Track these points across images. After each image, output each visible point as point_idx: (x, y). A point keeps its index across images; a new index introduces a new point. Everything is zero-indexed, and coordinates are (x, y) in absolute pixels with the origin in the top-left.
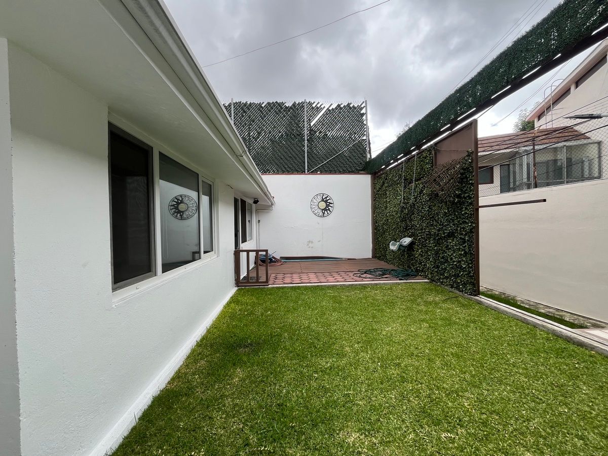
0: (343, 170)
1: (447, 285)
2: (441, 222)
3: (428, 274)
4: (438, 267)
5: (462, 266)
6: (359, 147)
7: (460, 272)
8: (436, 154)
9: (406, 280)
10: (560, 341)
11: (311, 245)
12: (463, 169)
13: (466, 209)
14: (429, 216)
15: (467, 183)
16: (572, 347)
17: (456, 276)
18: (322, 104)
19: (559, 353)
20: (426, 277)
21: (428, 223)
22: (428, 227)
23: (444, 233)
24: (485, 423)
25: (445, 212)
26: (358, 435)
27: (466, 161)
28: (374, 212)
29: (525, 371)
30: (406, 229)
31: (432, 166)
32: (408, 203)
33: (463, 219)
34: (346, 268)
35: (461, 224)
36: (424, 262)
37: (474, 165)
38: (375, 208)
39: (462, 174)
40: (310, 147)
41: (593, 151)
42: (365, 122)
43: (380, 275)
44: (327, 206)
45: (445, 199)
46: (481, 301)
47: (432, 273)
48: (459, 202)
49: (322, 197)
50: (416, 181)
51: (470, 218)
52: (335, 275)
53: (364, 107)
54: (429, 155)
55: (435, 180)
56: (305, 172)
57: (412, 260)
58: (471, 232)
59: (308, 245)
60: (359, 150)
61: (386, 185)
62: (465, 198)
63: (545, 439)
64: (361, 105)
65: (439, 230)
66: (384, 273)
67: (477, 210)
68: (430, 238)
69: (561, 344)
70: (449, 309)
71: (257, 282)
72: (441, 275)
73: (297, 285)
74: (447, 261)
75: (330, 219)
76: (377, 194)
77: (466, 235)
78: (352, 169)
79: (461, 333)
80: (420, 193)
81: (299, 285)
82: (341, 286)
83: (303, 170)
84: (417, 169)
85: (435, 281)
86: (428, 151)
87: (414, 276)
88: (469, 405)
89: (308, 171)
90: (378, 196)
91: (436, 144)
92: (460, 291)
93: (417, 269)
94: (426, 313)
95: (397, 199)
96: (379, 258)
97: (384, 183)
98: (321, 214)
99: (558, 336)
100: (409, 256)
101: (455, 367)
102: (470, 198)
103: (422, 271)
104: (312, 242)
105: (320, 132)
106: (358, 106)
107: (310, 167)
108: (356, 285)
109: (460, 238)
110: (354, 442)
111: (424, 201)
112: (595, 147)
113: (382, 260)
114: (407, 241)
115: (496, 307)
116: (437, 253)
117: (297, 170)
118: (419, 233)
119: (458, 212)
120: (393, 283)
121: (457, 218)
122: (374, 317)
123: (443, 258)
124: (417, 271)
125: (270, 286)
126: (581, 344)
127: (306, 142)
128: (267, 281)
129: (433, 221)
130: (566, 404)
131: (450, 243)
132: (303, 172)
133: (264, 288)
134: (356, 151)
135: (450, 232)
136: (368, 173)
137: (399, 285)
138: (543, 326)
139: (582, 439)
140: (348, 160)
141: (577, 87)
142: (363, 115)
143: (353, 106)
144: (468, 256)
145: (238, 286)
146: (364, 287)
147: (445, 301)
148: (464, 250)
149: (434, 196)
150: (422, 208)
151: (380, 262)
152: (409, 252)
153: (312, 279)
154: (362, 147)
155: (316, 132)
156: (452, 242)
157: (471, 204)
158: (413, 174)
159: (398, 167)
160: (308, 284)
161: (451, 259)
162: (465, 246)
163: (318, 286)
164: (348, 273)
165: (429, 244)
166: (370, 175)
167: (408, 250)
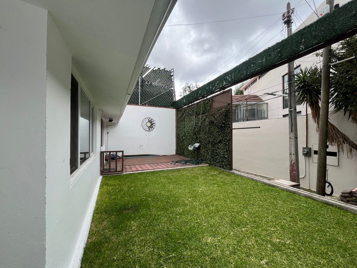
0: (161, 105)
1: (217, 166)
2: (215, 135)
3: (208, 162)
4: (213, 158)
5: (225, 157)
6: (170, 93)
7: (224, 160)
8: (212, 102)
9: (198, 165)
10: (267, 186)
11: (141, 148)
12: (226, 111)
13: (227, 130)
14: (209, 132)
15: (228, 118)
16: (271, 188)
17: (222, 162)
18: (150, 66)
19: (268, 190)
20: (207, 163)
21: (208, 136)
22: (208, 138)
23: (217, 141)
24: (255, 222)
25: (217, 131)
26: (211, 238)
27: (227, 107)
28: (177, 130)
29: (260, 199)
30: (197, 138)
31: (210, 108)
32: (197, 125)
33: (226, 134)
34: (165, 160)
35: (225, 137)
36: (206, 155)
37: (230, 109)
38: (177, 127)
39: (226, 113)
40: (142, 90)
41: (265, 107)
42: (173, 80)
43: (185, 163)
44: (151, 125)
45: (218, 124)
46: (234, 173)
47: (210, 161)
48: (224, 126)
49: (149, 120)
50: (202, 114)
51: (229, 134)
52: (160, 164)
53: (173, 72)
54: (209, 102)
55: (212, 115)
56: (138, 104)
57: (199, 155)
58: (229, 140)
59: (139, 148)
60: (170, 95)
61: (185, 115)
62: (227, 124)
63: (275, 222)
64: (171, 70)
65: (214, 140)
66: (186, 162)
67: (232, 130)
68: (209, 143)
69: (267, 187)
70: (222, 177)
71: (116, 171)
72: (215, 161)
73: (142, 171)
74: (218, 155)
75: (153, 133)
76: (179, 120)
77: (227, 142)
78: (165, 105)
79: (231, 187)
80: (204, 121)
81: (143, 171)
82: (166, 170)
83: (137, 103)
84: (202, 109)
85: (211, 165)
86: (209, 100)
87: (201, 163)
88: (247, 216)
89: (141, 104)
90: (179, 121)
91: (212, 97)
92: (224, 169)
93: (202, 159)
94: (213, 180)
95: (191, 123)
96: (180, 154)
97: (183, 114)
98: (148, 129)
99: (265, 184)
100: (198, 153)
101: (236, 202)
102: (229, 125)
103: (205, 160)
104: (142, 146)
105: (148, 82)
106: (169, 71)
107: (141, 101)
108: (174, 169)
109: (224, 143)
110: (211, 241)
111: (206, 125)
112: (265, 105)
113: (182, 155)
114: (197, 145)
115: (240, 175)
116: (213, 151)
117: (134, 103)
118: (203, 141)
119: (223, 131)
120: (192, 167)
121: (223, 134)
122: (191, 185)
123: (216, 153)
124: (202, 160)
125: (124, 173)
126: (274, 186)
127: (140, 86)
128: (122, 171)
129: (211, 135)
130: (277, 209)
131: (220, 146)
132: (137, 104)
133: (121, 175)
134: (168, 95)
135: (219, 140)
136: (174, 108)
137: (195, 168)
138: (260, 181)
139: (285, 220)
140: (164, 99)
141: (259, 79)
142: (172, 76)
143: (167, 70)
144: (228, 152)
145: (102, 175)
146: (179, 170)
147: (219, 174)
148: (226, 149)
149: (212, 123)
150: (205, 128)
151: (180, 156)
152: (198, 151)
153: (148, 168)
154: (171, 94)
155: (145, 82)
156: (220, 145)
157: (229, 127)
158: (201, 111)
159: (192, 106)
160: (148, 171)
161: (220, 153)
162: (227, 147)
163: (153, 171)
164: (167, 163)
165: (209, 146)
166: (175, 109)
167: (197, 150)
